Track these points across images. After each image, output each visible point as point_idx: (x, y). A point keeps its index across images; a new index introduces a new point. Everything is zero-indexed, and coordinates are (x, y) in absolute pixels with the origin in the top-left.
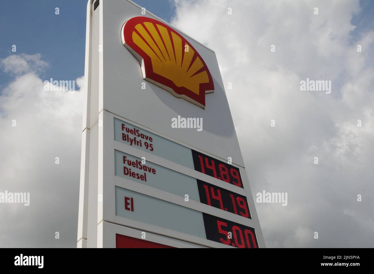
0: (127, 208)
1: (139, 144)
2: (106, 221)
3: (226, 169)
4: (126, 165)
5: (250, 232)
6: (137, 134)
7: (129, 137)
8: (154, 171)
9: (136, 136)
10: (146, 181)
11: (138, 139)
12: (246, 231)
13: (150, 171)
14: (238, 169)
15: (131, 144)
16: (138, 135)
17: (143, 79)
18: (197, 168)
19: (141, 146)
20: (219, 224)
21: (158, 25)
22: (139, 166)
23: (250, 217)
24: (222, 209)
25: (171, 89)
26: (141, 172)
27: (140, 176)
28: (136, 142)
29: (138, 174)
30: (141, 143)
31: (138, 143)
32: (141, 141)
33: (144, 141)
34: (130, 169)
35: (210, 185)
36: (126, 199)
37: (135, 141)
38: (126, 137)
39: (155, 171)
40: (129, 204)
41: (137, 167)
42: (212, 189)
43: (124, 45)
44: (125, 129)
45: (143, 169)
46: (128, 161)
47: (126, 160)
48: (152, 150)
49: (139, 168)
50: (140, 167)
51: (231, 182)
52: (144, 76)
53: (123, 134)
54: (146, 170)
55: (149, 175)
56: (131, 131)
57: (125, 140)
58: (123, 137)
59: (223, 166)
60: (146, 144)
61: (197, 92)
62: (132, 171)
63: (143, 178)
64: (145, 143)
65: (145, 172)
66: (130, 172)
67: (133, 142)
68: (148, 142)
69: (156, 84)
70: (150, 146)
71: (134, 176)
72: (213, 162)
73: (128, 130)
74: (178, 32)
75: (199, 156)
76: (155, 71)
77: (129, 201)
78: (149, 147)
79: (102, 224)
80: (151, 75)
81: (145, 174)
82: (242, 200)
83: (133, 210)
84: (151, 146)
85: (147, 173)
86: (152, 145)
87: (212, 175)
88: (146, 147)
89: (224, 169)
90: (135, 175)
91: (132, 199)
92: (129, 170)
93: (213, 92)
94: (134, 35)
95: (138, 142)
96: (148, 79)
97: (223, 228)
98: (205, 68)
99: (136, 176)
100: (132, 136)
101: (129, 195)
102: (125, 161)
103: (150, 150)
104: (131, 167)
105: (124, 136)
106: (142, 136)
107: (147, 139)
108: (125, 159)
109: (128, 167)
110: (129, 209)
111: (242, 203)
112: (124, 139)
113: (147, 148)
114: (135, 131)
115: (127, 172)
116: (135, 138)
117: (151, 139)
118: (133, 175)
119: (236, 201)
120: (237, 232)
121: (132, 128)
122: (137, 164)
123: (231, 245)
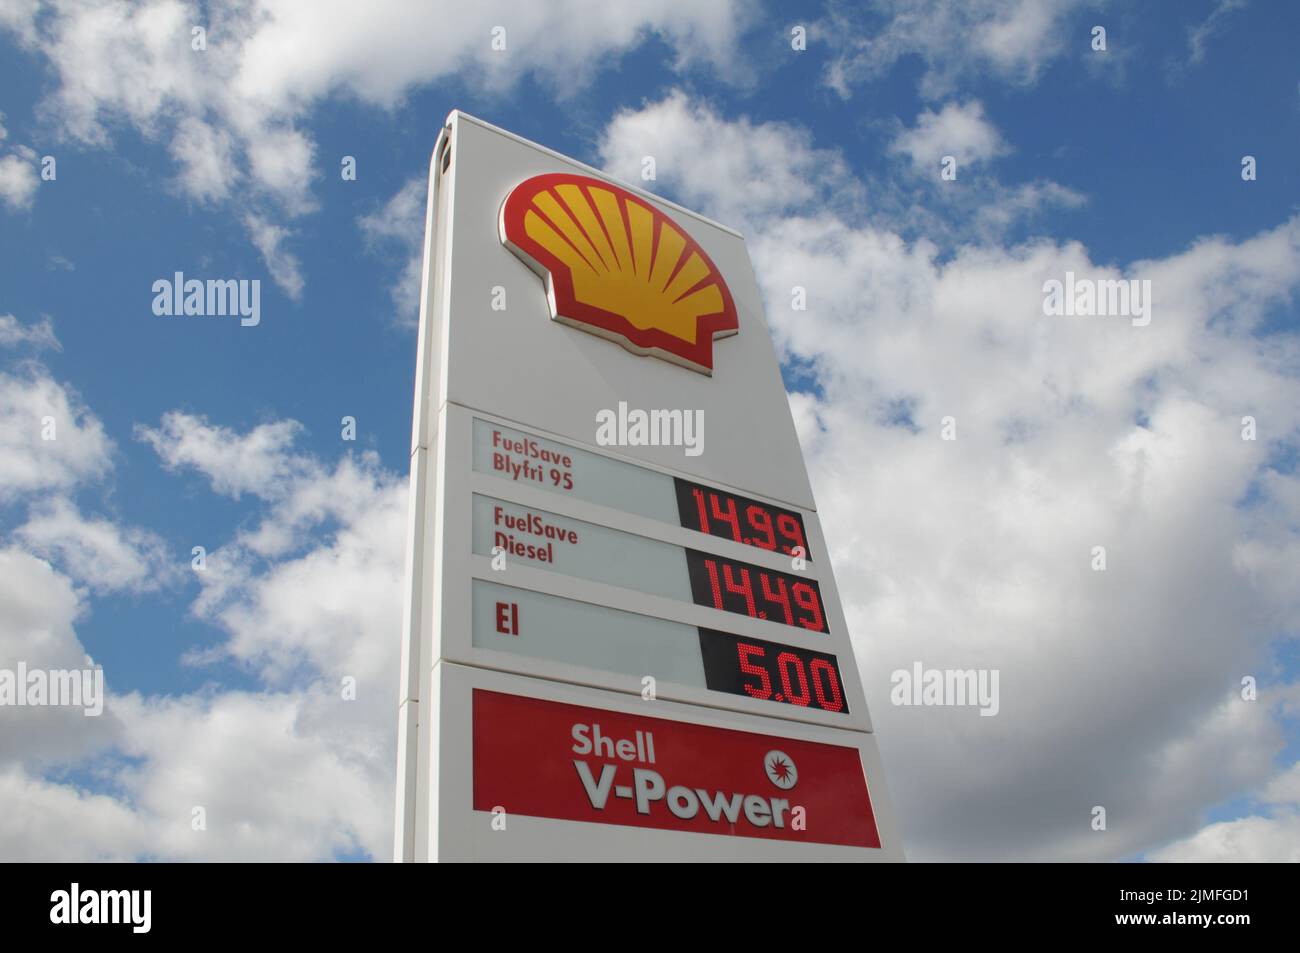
0: (501, 629)
1: (537, 475)
2: (448, 660)
3: (767, 518)
4: (502, 528)
5: (825, 664)
6: (530, 451)
7: (511, 461)
8: (573, 537)
9: (529, 458)
10: (551, 561)
11: (534, 463)
12: (815, 664)
13: (562, 538)
14: (798, 517)
15: (516, 478)
16: (534, 454)
17: (552, 320)
18: (689, 520)
19: (541, 479)
20: (743, 650)
21: (592, 190)
22: (535, 528)
23: (826, 630)
24: (752, 615)
25: (621, 337)
26: (541, 542)
27: (535, 551)
28: (529, 472)
29: (530, 548)
30: (540, 473)
31: (535, 474)
32: (540, 467)
33: (548, 466)
34: (511, 537)
35: (721, 561)
36: (500, 607)
37: (526, 468)
38: (504, 463)
39: (575, 537)
40: (506, 619)
41: (530, 531)
42: (727, 569)
43: (504, 245)
44: (500, 444)
45: (544, 534)
46: (507, 517)
47: (501, 517)
48: (570, 486)
49: (536, 533)
50: (538, 530)
51: (779, 550)
52: (554, 313)
53: (496, 455)
54: (553, 536)
55: (560, 547)
56: (517, 447)
57: (502, 468)
58: (496, 462)
59: (759, 511)
60: (555, 475)
61: (690, 336)
62: (516, 541)
63: (545, 555)
64: (552, 472)
65: (550, 540)
66: (512, 544)
67: (522, 470)
68: (561, 468)
69: (582, 327)
70: (565, 478)
71: (521, 552)
72: (731, 504)
73: (508, 445)
74: (643, 198)
75: (695, 492)
76: (581, 296)
77: (507, 613)
78: (563, 480)
79: (438, 667)
80: (571, 309)
81: (550, 545)
82: (807, 588)
83: (515, 632)
84: (568, 477)
85: (556, 542)
86: (570, 475)
87: (729, 536)
88: (554, 481)
89: (759, 519)
90: (523, 549)
91: (515, 607)
92: (509, 540)
93: (737, 333)
94: (531, 219)
95: (533, 471)
96: (562, 318)
97: (752, 660)
98: (714, 278)
99: (527, 552)
100: (517, 459)
101: (508, 600)
102: (500, 519)
103: (565, 487)
104: (515, 532)
105: (499, 459)
106: (545, 456)
107: (556, 462)
108: (500, 513)
109: (507, 532)
110: (506, 631)
111: (805, 597)
112: (499, 465)
113: (556, 484)
114: (528, 446)
115: (503, 544)
116: (526, 462)
117: (567, 461)
118: (519, 549)
119: (790, 594)
120: (791, 666)
121: (518, 439)
122: (530, 523)
123: (772, 698)
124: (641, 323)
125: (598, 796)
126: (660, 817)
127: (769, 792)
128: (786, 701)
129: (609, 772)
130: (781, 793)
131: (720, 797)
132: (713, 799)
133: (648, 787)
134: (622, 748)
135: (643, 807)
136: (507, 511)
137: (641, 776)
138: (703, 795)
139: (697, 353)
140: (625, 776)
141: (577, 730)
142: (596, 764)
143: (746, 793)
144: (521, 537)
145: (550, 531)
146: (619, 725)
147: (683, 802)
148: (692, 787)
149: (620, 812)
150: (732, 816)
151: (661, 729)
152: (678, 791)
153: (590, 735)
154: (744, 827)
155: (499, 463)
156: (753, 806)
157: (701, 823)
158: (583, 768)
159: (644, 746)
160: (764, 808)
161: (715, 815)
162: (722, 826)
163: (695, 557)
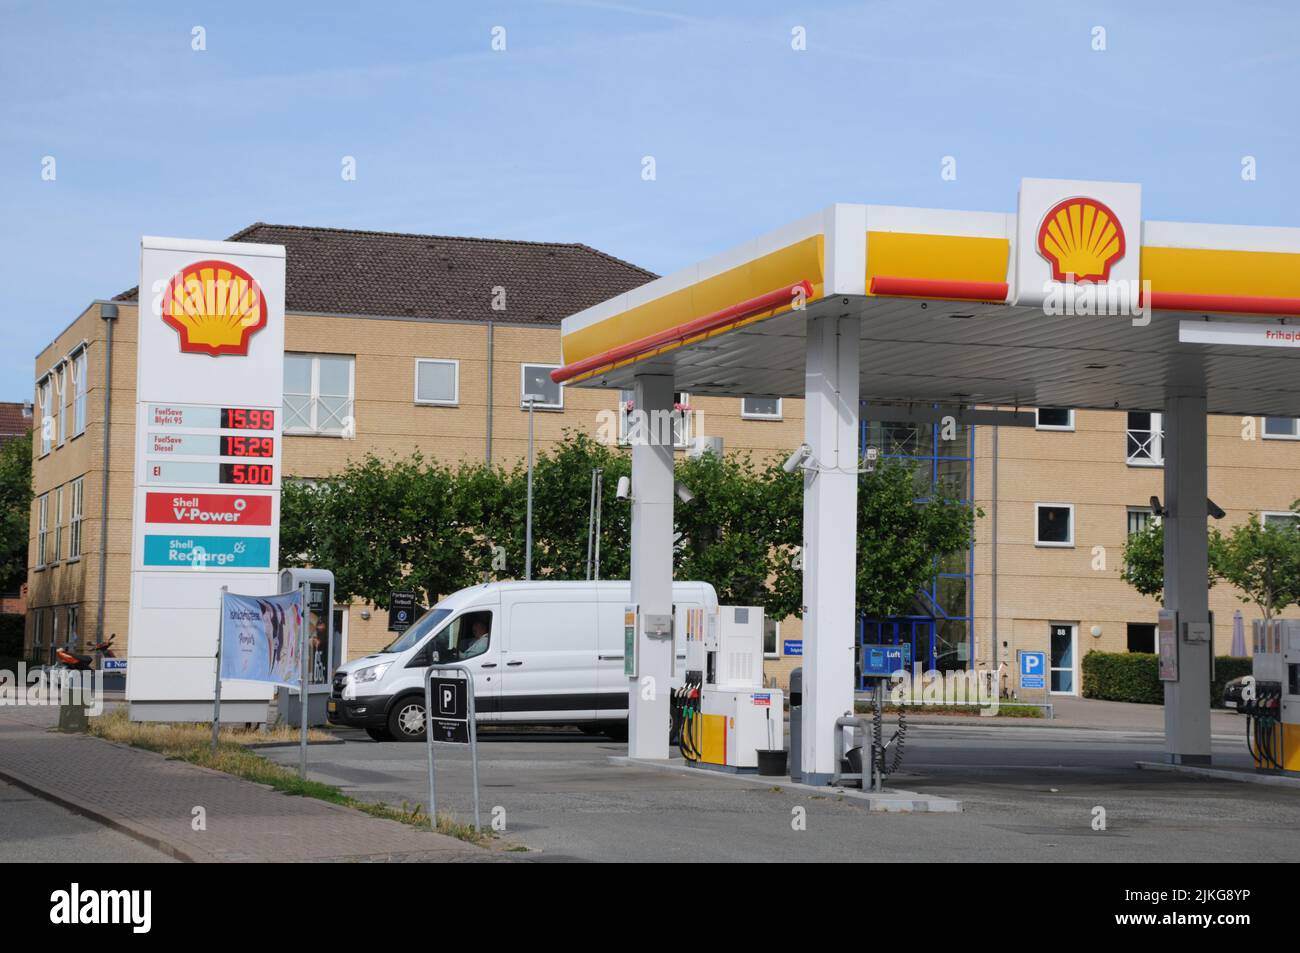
0: (155, 475)
1: (170, 421)
3: (258, 416)
4: (157, 443)
5: (269, 468)
9: (167, 415)
10: (172, 450)
11: (169, 417)
12: (264, 468)
13: (177, 442)
14: (272, 412)
15: (163, 424)
16: (169, 413)
18: (225, 423)
20: (237, 469)
23: (272, 455)
24: (242, 456)
25: (207, 353)
27: (167, 448)
32: (171, 418)
33: (174, 417)
35: (235, 438)
36: (155, 468)
37: (166, 420)
41: (166, 442)
42: (237, 440)
47: (157, 439)
48: (181, 423)
49: (168, 442)
51: (261, 428)
52: (179, 348)
55: (175, 445)
56: (163, 412)
59: (256, 414)
61: (237, 342)
62: (161, 447)
63: (171, 448)
64: (176, 418)
65: (173, 443)
68: (178, 416)
69: (190, 352)
70: (180, 420)
72: (244, 414)
73: (161, 412)
75: (229, 413)
76: (192, 339)
78: (178, 421)
80: (187, 347)
81: (173, 445)
82: (269, 440)
83: (158, 475)
86: (181, 418)
89: (255, 417)
91: (159, 467)
92: (159, 446)
97: (240, 470)
99: (165, 449)
100: (163, 416)
103: (179, 423)
104: (160, 443)
106: (173, 413)
107: (177, 414)
111: (267, 444)
113: (176, 423)
114: (168, 411)
115: (157, 448)
116: (166, 417)
117: (181, 412)
118: (162, 449)
119: (261, 444)
120: (254, 471)
121: (163, 409)
122: (168, 439)
123: (243, 483)
124: (215, 344)
125: (179, 517)
126: (197, 520)
127: (233, 511)
128: (248, 483)
129: (183, 510)
130: (238, 512)
131: (217, 514)
132: (214, 514)
133: (194, 513)
134: (189, 504)
135: (192, 518)
136: (160, 437)
137: (192, 510)
138: (211, 514)
139: (241, 350)
140: (188, 510)
141: (175, 500)
142: (180, 508)
143: (226, 512)
144: (163, 444)
145: (172, 441)
146: (187, 497)
147: (205, 516)
148: (208, 511)
149: (185, 520)
150: (220, 519)
151: (201, 497)
152: (205, 513)
153: (179, 501)
154: (223, 522)
155: (157, 420)
156: (228, 516)
157: (210, 521)
158: (176, 510)
159: (196, 502)
160: (231, 516)
161: (214, 518)
162: (217, 522)
163: (224, 440)
